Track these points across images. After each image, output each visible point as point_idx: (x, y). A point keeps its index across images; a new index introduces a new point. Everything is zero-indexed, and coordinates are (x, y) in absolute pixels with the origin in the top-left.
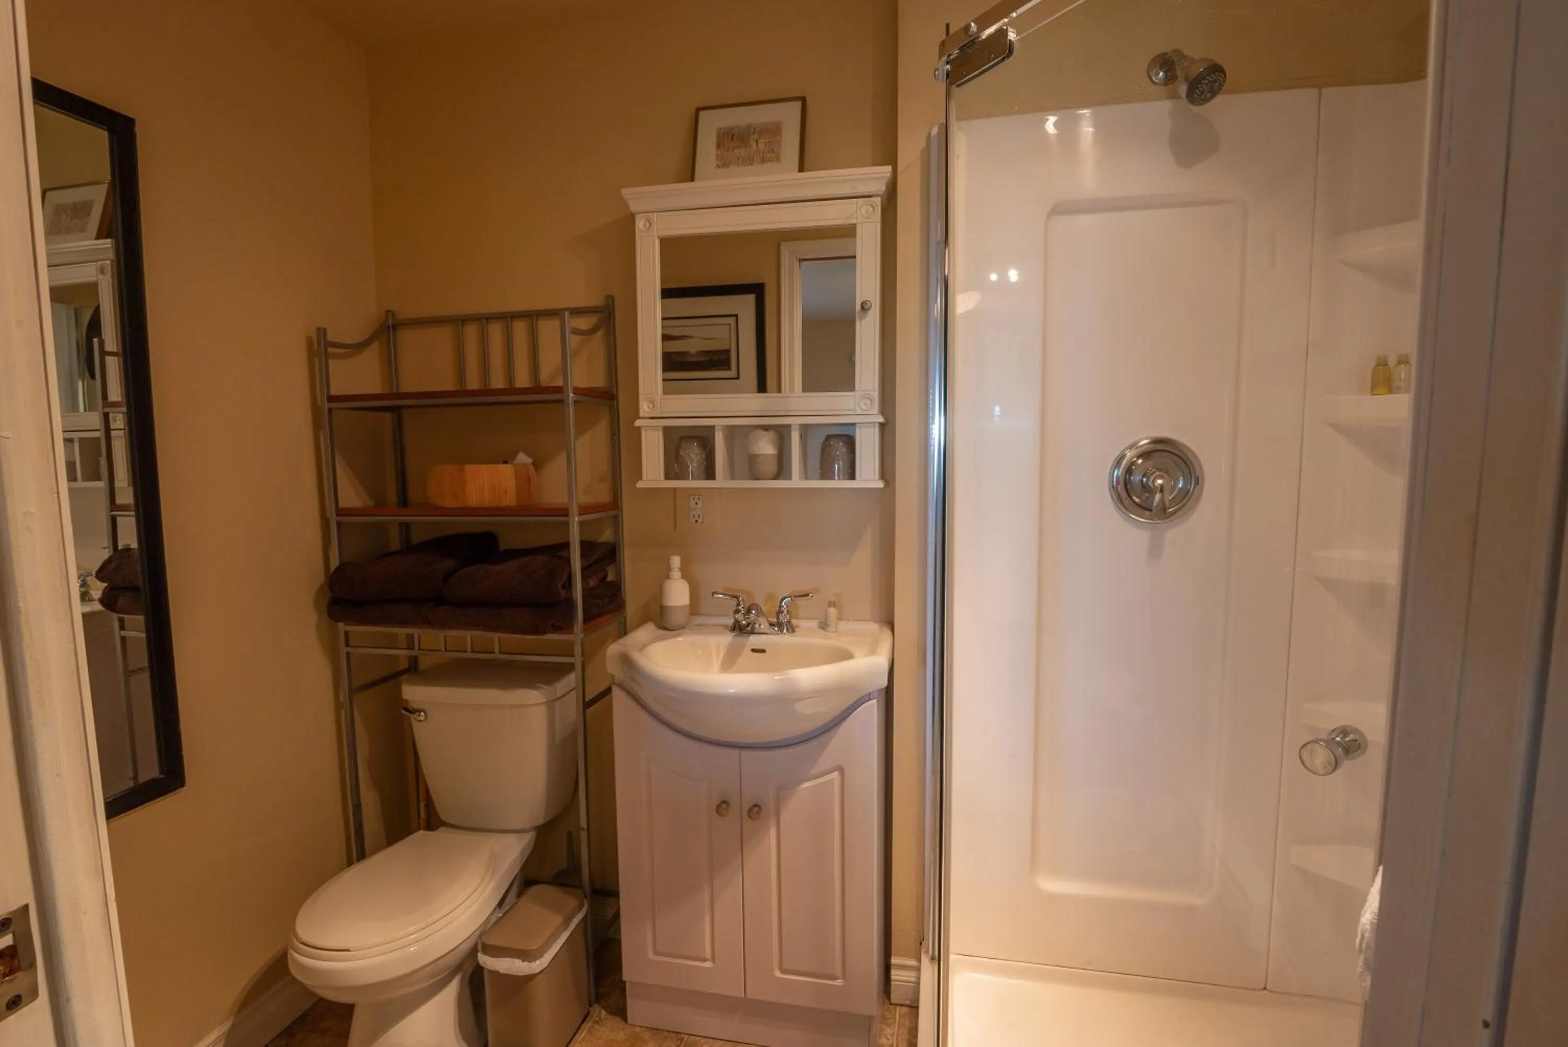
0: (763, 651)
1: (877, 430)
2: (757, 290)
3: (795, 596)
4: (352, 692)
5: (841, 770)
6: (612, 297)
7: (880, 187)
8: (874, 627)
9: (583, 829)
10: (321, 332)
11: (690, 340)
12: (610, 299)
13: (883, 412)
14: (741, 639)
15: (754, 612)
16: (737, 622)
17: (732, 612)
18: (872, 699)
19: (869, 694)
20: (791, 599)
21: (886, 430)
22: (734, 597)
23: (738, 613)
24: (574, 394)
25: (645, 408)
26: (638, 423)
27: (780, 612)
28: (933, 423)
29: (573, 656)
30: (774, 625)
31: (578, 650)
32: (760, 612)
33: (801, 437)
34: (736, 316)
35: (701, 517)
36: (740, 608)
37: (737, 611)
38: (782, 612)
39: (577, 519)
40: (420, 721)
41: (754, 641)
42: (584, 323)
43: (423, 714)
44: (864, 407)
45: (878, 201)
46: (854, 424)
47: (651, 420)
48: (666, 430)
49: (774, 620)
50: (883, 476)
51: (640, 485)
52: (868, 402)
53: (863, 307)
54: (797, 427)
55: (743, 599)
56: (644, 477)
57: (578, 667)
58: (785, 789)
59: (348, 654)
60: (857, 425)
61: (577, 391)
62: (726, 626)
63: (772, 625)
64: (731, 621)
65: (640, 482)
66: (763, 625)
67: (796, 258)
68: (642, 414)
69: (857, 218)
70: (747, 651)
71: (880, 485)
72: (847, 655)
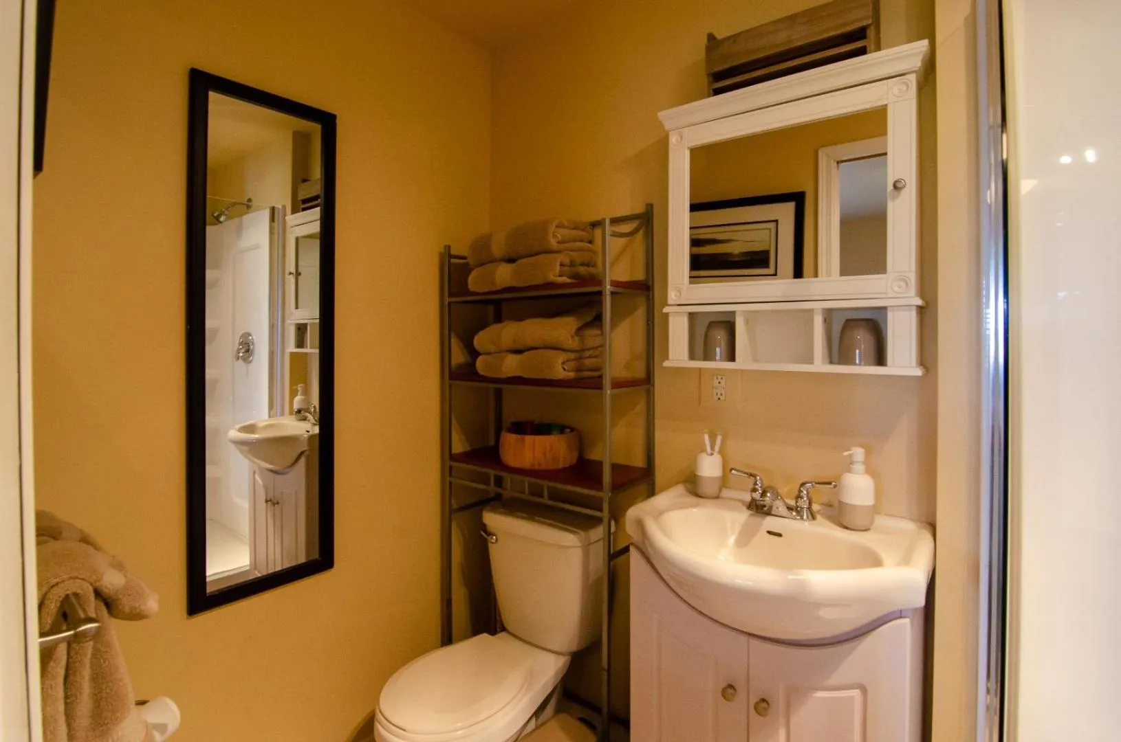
0: (780, 535)
1: (914, 313)
2: (798, 199)
3: (816, 483)
4: (452, 512)
5: (864, 690)
6: (652, 205)
7: (917, 63)
8: (910, 526)
9: (604, 670)
10: (448, 248)
11: (734, 243)
12: (650, 208)
13: (922, 292)
14: (757, 519)
15: (769, 495)
16: (753, 500)
17: (749, 490)
18: (905, 617)
19: (901, 611)
20: (812, 485)
21: (926, 314)
22: (751, 475)
23: (755, 492)
24: (611, 286)
25: (672, 296)
26: (666, 310)
27: (799, 497)
28: (988, 307)
29: (601, 510)
30: (792, 509)
31: (606, 506)
32: (776, 495)
33: (825, 320)
34: (777, 221)
35: (724, 395)
36: (757, 487)
37: (754, 490)
38: (802, 498)
39: (609, 392)
40: (492, 543)
41: (770, 523)
42: (626, 228)
43: (494, 537)
44: (896, 289)
45: (912, 79)
46: (885, 308)
47: (678, 307)
48: (692, 316)
49: (792, 503)
50: (922, 363)
51: (666, 364)
52: (903, 284)
53: (895, 187)
54: (820, 312)
55: (761, 479)
56: (671, 357)
57: (606, 521)
58: (796, 694)
59: (450, 483)
60: (889, 309)
61: (615, 284)
62: (742, 502)
63: (790, 508)
64: (748, 498)
65: (667, 361)
66: (780, 508)
67: (834, 161)
68: (670, 302)
69: (887, 99)
70: (763, 532)
71: (919, 372)
72: (875, 561)
